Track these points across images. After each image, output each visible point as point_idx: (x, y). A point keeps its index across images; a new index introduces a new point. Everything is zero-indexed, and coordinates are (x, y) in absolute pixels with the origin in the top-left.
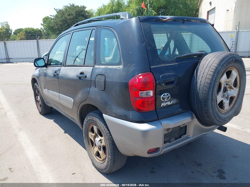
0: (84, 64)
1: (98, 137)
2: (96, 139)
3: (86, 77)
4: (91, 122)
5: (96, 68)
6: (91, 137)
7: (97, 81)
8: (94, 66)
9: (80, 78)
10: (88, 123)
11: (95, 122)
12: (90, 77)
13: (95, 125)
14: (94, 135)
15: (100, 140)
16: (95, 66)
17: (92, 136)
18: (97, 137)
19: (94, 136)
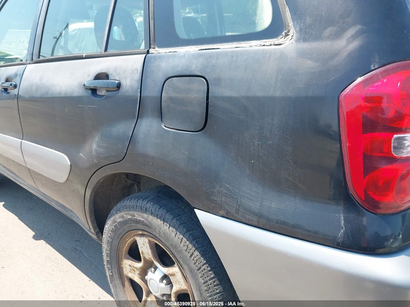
0: (106, 50)
1: (156, 268)
2: (150, 275)
3: (119, 86)
4: (126, 228)
5: (160, 57)
6: (131, 275)
7: (171, 99)
8: (148, 52)
9: (94, 91)
10: (118, 233)
11: (141, 227)
12: (137, 85)
13: (142, 235)
14: (139, 265)
15: (165, 277)
16: (151, 51)
17: (133, 269)
18: (153, 269)
19: (141, 268)
